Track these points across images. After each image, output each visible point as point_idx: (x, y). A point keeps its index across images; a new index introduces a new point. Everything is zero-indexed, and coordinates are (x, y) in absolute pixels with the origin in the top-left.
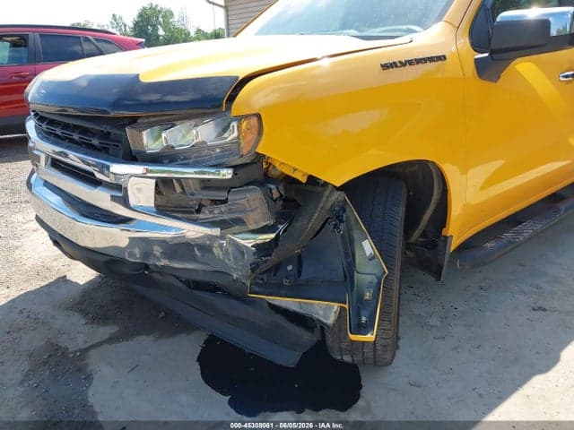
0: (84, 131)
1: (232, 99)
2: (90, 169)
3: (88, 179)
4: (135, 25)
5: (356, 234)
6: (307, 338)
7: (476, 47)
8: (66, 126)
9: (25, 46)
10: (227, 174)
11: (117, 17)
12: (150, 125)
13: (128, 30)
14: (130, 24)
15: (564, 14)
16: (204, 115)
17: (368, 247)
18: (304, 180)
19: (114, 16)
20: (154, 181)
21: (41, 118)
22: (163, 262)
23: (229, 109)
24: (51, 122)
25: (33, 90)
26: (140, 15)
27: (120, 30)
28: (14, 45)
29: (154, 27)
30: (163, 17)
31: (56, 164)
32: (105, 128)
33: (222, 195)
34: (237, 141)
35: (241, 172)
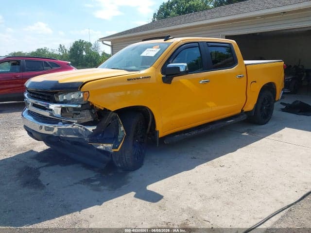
0: (43, 95)
1: (81, 87)
2: (44, 106)
3: (44, 109)
4: (71, 50)
5: (119, 125)
6: (107, 159)
7: (163, 73)
8: (38, 94)
9: (18, 65)
10: (80, 106)
11: (62, 46)
12: (62, 94)
13: (67, 52)
14: (68, 49)
15: (183, 65)
16: (75, 91)
17: (122, 128)
18: (103, 109)
19: (60, 45)
20: (60, 108)
21: (30, 92)
22: (64, 136)
23: (80, 90)
24: (34, 93)
25: (27, 84)
26: (74, 45)
27: (63, 52)
28: (13, 64)
29: (81, 51)
30: (86, 46)
31: (34, 105)
32: (49, 95)
33: (79, 112)
34: (83, 98)
35: (84, 106)
